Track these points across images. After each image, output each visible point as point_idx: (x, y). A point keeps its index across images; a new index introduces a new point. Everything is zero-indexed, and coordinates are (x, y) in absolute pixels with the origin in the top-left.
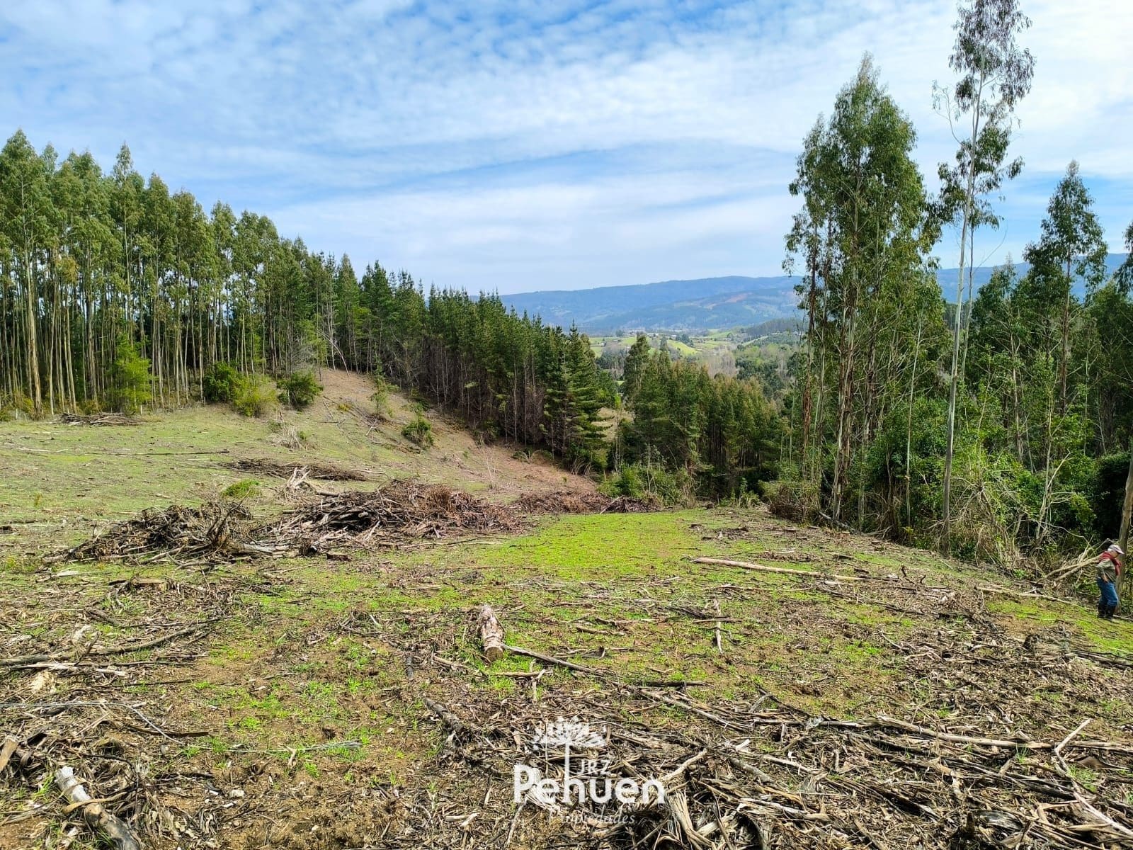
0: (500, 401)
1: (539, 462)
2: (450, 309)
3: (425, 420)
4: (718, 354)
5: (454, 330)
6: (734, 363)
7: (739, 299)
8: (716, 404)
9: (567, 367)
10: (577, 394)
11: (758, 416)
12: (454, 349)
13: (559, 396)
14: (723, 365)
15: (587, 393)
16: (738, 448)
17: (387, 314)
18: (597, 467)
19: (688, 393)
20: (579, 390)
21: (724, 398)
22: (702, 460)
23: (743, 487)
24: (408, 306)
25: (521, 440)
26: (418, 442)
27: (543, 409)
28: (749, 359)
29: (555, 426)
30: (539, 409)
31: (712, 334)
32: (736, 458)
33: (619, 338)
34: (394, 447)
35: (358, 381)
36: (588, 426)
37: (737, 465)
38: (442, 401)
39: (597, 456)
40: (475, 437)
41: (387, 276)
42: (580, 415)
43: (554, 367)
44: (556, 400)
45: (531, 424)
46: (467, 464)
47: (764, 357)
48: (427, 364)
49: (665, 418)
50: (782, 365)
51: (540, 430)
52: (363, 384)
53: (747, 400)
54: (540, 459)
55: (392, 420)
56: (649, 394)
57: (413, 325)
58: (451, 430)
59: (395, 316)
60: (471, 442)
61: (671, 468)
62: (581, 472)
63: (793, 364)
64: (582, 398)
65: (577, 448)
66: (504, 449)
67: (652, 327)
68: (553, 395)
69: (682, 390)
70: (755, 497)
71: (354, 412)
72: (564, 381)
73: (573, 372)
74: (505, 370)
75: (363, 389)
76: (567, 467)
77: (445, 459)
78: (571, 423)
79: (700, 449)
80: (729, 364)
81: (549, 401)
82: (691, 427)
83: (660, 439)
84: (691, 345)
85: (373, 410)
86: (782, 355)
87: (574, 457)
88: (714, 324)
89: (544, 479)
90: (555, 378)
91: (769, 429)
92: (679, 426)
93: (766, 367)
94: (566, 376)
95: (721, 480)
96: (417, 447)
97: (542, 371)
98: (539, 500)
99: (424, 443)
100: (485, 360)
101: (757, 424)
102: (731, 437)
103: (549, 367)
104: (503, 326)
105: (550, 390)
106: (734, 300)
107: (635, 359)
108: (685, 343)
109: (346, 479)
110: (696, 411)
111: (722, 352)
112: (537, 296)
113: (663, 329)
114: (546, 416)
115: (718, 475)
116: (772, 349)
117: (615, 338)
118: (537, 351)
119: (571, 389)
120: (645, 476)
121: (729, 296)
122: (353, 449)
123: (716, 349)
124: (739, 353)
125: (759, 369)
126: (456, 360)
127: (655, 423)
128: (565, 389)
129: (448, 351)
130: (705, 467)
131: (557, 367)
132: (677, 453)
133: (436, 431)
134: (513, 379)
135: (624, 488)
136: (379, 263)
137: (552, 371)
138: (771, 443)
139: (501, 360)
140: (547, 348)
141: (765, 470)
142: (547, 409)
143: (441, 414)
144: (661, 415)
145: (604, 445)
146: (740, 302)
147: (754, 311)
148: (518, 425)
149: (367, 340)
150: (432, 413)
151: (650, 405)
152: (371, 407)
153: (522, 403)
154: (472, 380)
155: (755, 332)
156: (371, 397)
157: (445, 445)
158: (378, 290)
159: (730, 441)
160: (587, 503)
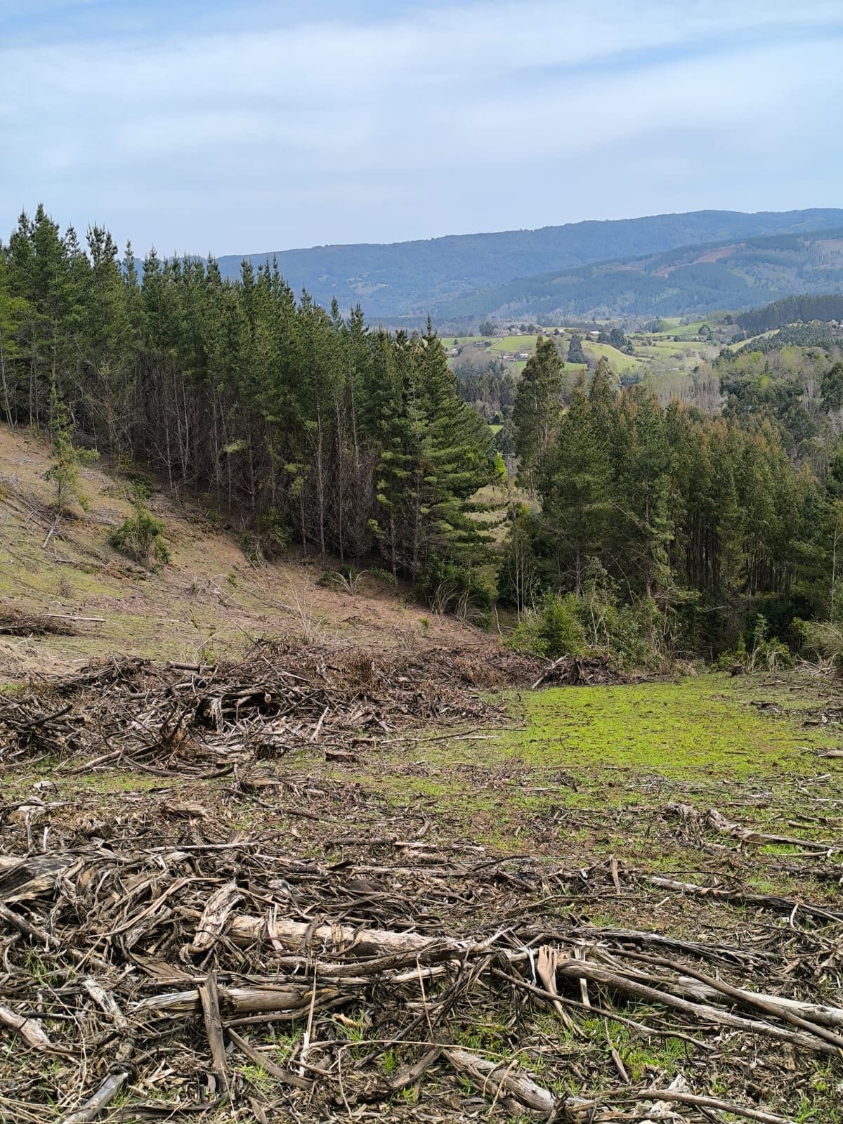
0: (291, 478)
1: (369, 592)
2: (189, 300)
3: (148, 515)
4: (682, 369)
5: (197, 340)
6: (717, 386)
7: (721, 256)
8: (702, 475)
9: (419, 409)
10: (438, 461)
11: (780, 495)
12: (200, 378)
13: (406, 465)
14: (696, 390)
15: (456, 458)
16: (742, 557)
17: (66, 311)
18: (480, 600)
19: (650, 455)
20: (442, 452)
21: (716, 463)
22: (679, 581)
23: (759, 631)
24: (108, 296)
25: (333, 551)
26: (139, 558)
27: (376, 491)
28: (746, 378)
29: (399, 523)
30: (368, 489)
31: (670, 328)
32: (741, 577)
33: (487, 340)
34: (98, 568)
35: (15, 442)
36: (460, 522)
37: (743, 589)
38: (178, 477)
39: (479, 579)
40: (245, 546)
41: (61, 234)
42: (447, 501)
43: (394, 410)
44: (401, 473)
45: (352, 519)
46: (236, 598)
47: (775, 373)
48: (146, 405)
49: (607, 505)
50: (811, 390)
51: (368, 530)
52: (25, 447)
53: (762, 467)
54: (370, 587)
55: (88, 516)
56: (575, 459)
57: (118, 331)
58: (199, 534)
59: (79, 314)
60: (237, 556)
61: (625, 599)
62: (451, 610)
63: (832, 387)
64: (448, 467)
65: (441, 564)
66: (302, 569)
67: (550, 315)
68: (393, 463)
69: (638, 450)
70: (782, 649)
71: (15, 504)
72: (414, 436)
73: (431, 416)
74: (300, 417)
75: (25, 457)
76: (423, 600)
77: (193, 590)
78: (427, 517)
79: (673, 562)
80: (707, 388)
81: (386, 475)
82: (658, 520)
83: (599, 544)
84: (629, 351)
85: (51, 500)
86: (809, 369)
87: (435, 581)
88: (675, 307)
89: (380, 623)
90: (397, 431)
91: (801, 521)
92: (636, 519)
93: (779, 394)
94: (418, 427)
95: (713, 617)
96: (139, 568)
97: (371, 418)
98: (411, 665)
99: (152, 561)
100: (260, 398)
101: (779, 512)
102: (730, 538)
103: (386, 411)
104: (293, 333)
105: (388, 455)
106: (712, 258)
107: (536, 387)
108: (617, 347)
109: (42, 634)
110: (666, 487)
111: (690, 363)
112: (319, 255)
113: (573, 318)
114: (380, 502)
115: (707, 609)
116: (790, 356)
117: (478, 338)
118: (359, 380)
119: (429, 453)
120: (585, 616)
121: (699, 250)
122: (23, 574)
123: (678, 357)
124: (726, 367)
125: (767, 398)
126: (204, 399)
127: (589, 513)
128: (415, 452)
129: (187, 381)
130: (683, 595)
131: (400, 410)
132: (632, 570)
133: (173, 537)
134: (316, 434)
135: (554, 639)
136: (45, 211)
137: (391, 417)
138: (807, 547)
139: (292, 397)
140: (380, 373)
141: (800, 601)
142: (383, 491)
143: (176, 504)
144: (597, 499)
145: (489, 558)
146: (723, 261)
147: (750, 280)
148: (326, 524)
149: (27, 362)
150: (159, 501)
151: (581, 479)
152: (47, 492)
153: (333, 479)
154: (236, 436)
155: (753, 322)
156: (48, 473)
157: (189, 564)
158: (45, 264)
159: (730, 545)
160: (501, 669)
